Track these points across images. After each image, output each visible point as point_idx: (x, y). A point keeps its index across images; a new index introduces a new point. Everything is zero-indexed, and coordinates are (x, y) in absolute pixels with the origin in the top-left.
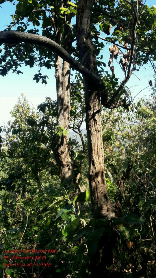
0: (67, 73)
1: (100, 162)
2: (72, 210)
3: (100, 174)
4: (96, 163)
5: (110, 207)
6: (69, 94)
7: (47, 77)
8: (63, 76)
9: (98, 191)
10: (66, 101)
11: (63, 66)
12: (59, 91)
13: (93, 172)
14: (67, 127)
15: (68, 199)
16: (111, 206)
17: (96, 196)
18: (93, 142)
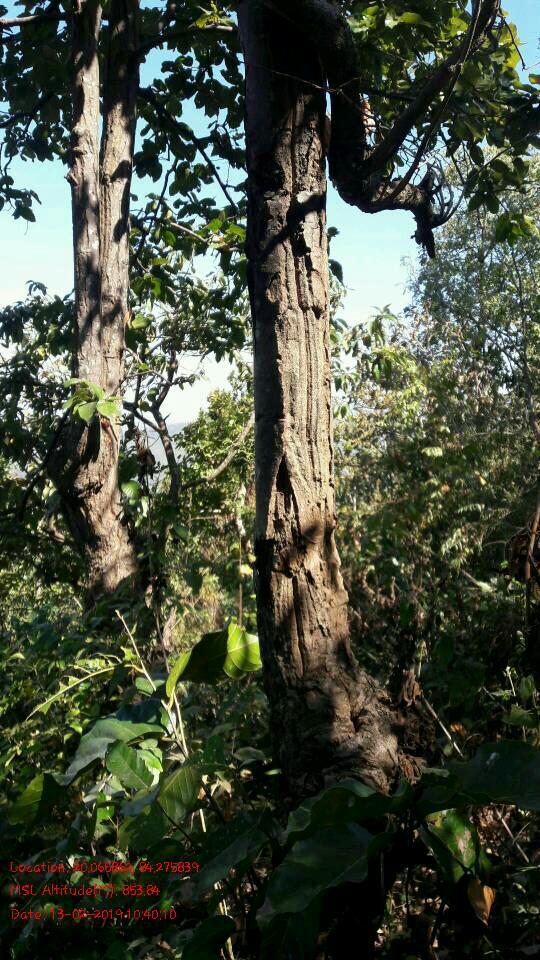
0: (117, 171)
1: (317, 476)
2: (158, 723)
3: (319, 538)
4: (301, 477)
5: (368, 707)
6: (125, 257)
7: (36, 196)
8: (103, 181)
9: (307, 626)
10: (111, 283)
11: (102, 145)
12: (85, 239)
13: (279, 525)
14: (115, 387)
15: (141, 667)
16: (375, 701)
17: (296, 650)
18: (285, 368)
